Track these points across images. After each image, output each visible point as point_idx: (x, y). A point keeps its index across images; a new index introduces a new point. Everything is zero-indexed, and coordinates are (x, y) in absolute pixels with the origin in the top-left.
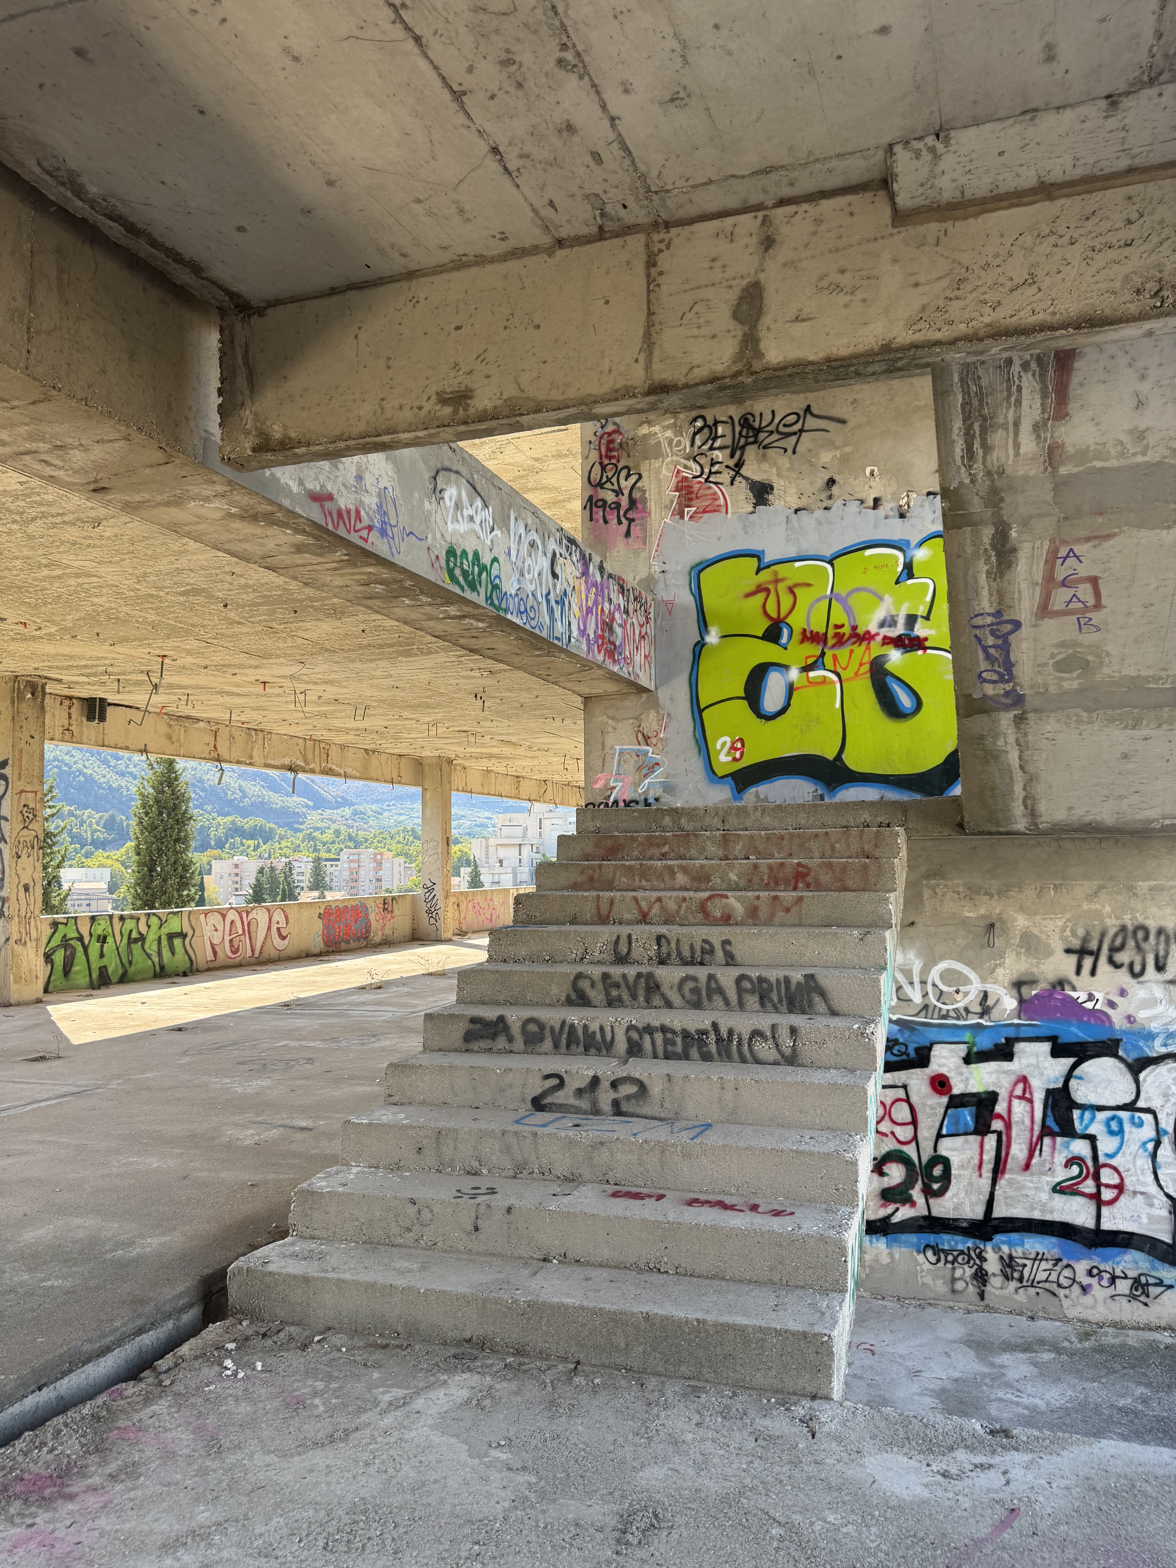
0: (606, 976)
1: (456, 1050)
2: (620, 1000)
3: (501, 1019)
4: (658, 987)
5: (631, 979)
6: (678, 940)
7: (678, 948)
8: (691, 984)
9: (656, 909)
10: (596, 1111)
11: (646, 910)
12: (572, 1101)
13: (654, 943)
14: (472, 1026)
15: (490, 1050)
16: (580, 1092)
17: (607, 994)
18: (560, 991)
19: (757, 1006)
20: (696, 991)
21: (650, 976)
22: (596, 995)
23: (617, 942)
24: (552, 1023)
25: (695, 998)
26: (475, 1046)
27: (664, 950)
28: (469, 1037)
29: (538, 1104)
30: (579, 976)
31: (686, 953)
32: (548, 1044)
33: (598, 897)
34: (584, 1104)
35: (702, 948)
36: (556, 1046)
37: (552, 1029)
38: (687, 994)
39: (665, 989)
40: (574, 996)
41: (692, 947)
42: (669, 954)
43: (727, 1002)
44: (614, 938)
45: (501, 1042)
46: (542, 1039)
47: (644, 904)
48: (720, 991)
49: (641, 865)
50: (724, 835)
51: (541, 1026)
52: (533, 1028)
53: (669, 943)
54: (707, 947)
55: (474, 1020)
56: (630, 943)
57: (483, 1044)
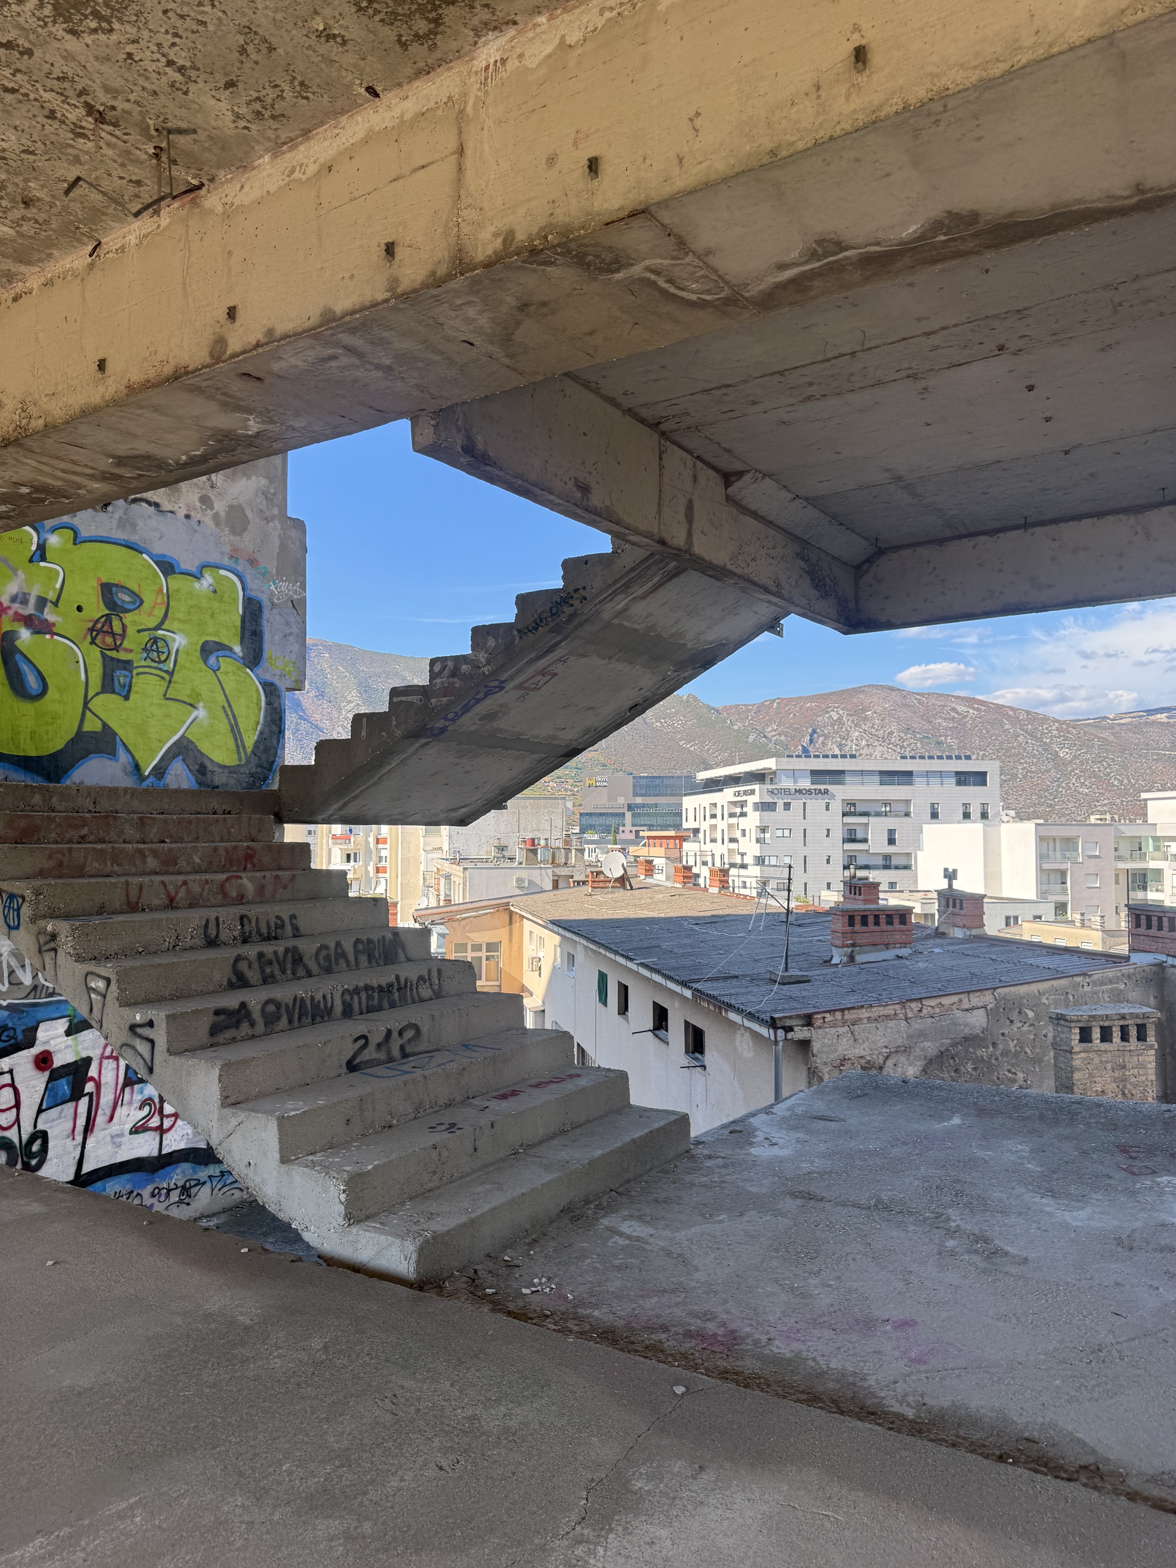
0: (261, 955)
1: (203, 1048)
2: (272, 976)
3: (243, 1005)
4: (301, 959)
5: (281, 955)
6: (257, 919)
7: (257, 926)
8: (324, 953)
9: (182, 894)
10: (391, 1059)
11: (173, 894)
12: (375, 1055)
13: (238, 923)
14: (217, 1019)
15: (234, 1040)
16: (379, 1045)
17: (262, 971)
18: (222, 975)
19: (366, 964)
20: (328, 958)
21: (295, 948)
22: (253, 975)
23: (206, 926)
24: (287, 1000)
25: (327, 964)
26: (221, 1038)
27: (247, 929)
28: (215, 1030)
29: (352, 1066)
30: (238, 959)
31: (264, 930)
32: (284, 1021)
33: (127, 883)
34: (382, 1056)
35: (276, 924)
36: (290, 1022)
37: (287, 1005)
38: (322, 961)
39: (306, 960)
40: (234, 980)
41: (268, 924)
42: (250, 932)
43: (348, 965)
44: (204, 922)
45: (245, 1028)
46: (278, 1018)
47: (171, 888)
48: (344, 955)
49: (113, 848)
50: (141, 819)
51: (278, 1005)
52: (271, 1008)
53: (250, 922)
54: (279, 922)
55: (217, 1013)
56: (218, 925)
57: (229, 1034)
